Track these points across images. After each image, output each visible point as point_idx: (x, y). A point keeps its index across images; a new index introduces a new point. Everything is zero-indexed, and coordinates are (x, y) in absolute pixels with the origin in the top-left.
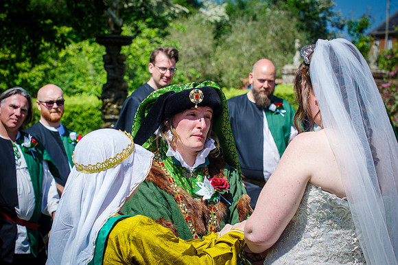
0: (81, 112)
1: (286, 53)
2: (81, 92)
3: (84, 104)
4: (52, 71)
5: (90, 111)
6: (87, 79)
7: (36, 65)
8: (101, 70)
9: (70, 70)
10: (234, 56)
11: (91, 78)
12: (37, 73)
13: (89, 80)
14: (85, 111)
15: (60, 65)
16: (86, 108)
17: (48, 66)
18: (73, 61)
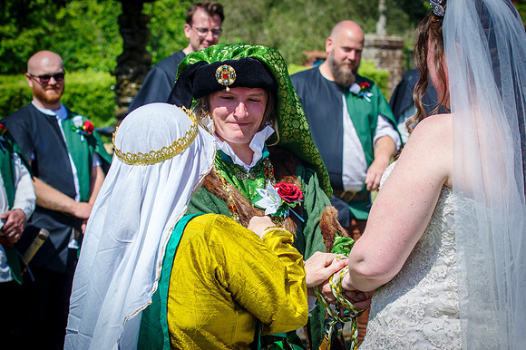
0: (86, 95)
1: (365, 18)
2: (86, 67)
3: (90, 84)
4: (47, 38)
5: (98, 93)
6: (94, 49)
7: (24, 29)
8: (114, 37)
9: (70, 38)
10: (294, 20)
11: (99, 48)
12: (26, 40)
13: (97, 51)
14: (92, 93)
15: (57, 29)
16: (92, 88)
17: (40, 31)
18: (75, 24)
